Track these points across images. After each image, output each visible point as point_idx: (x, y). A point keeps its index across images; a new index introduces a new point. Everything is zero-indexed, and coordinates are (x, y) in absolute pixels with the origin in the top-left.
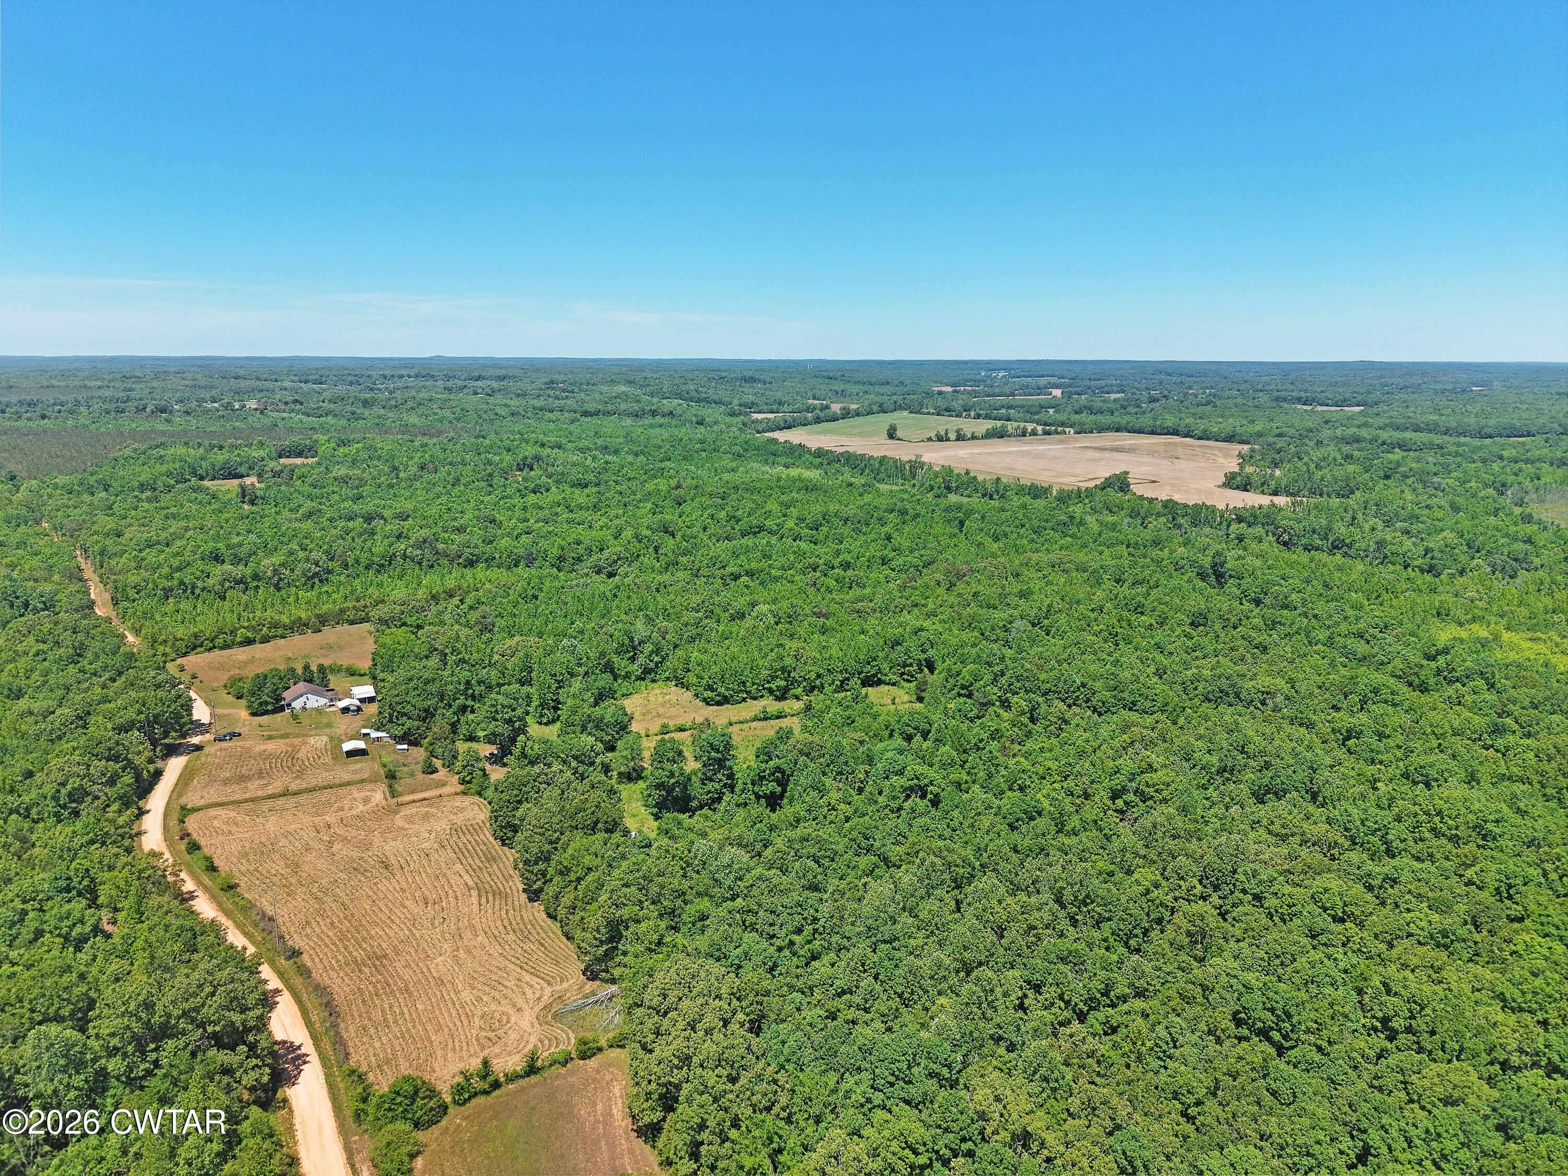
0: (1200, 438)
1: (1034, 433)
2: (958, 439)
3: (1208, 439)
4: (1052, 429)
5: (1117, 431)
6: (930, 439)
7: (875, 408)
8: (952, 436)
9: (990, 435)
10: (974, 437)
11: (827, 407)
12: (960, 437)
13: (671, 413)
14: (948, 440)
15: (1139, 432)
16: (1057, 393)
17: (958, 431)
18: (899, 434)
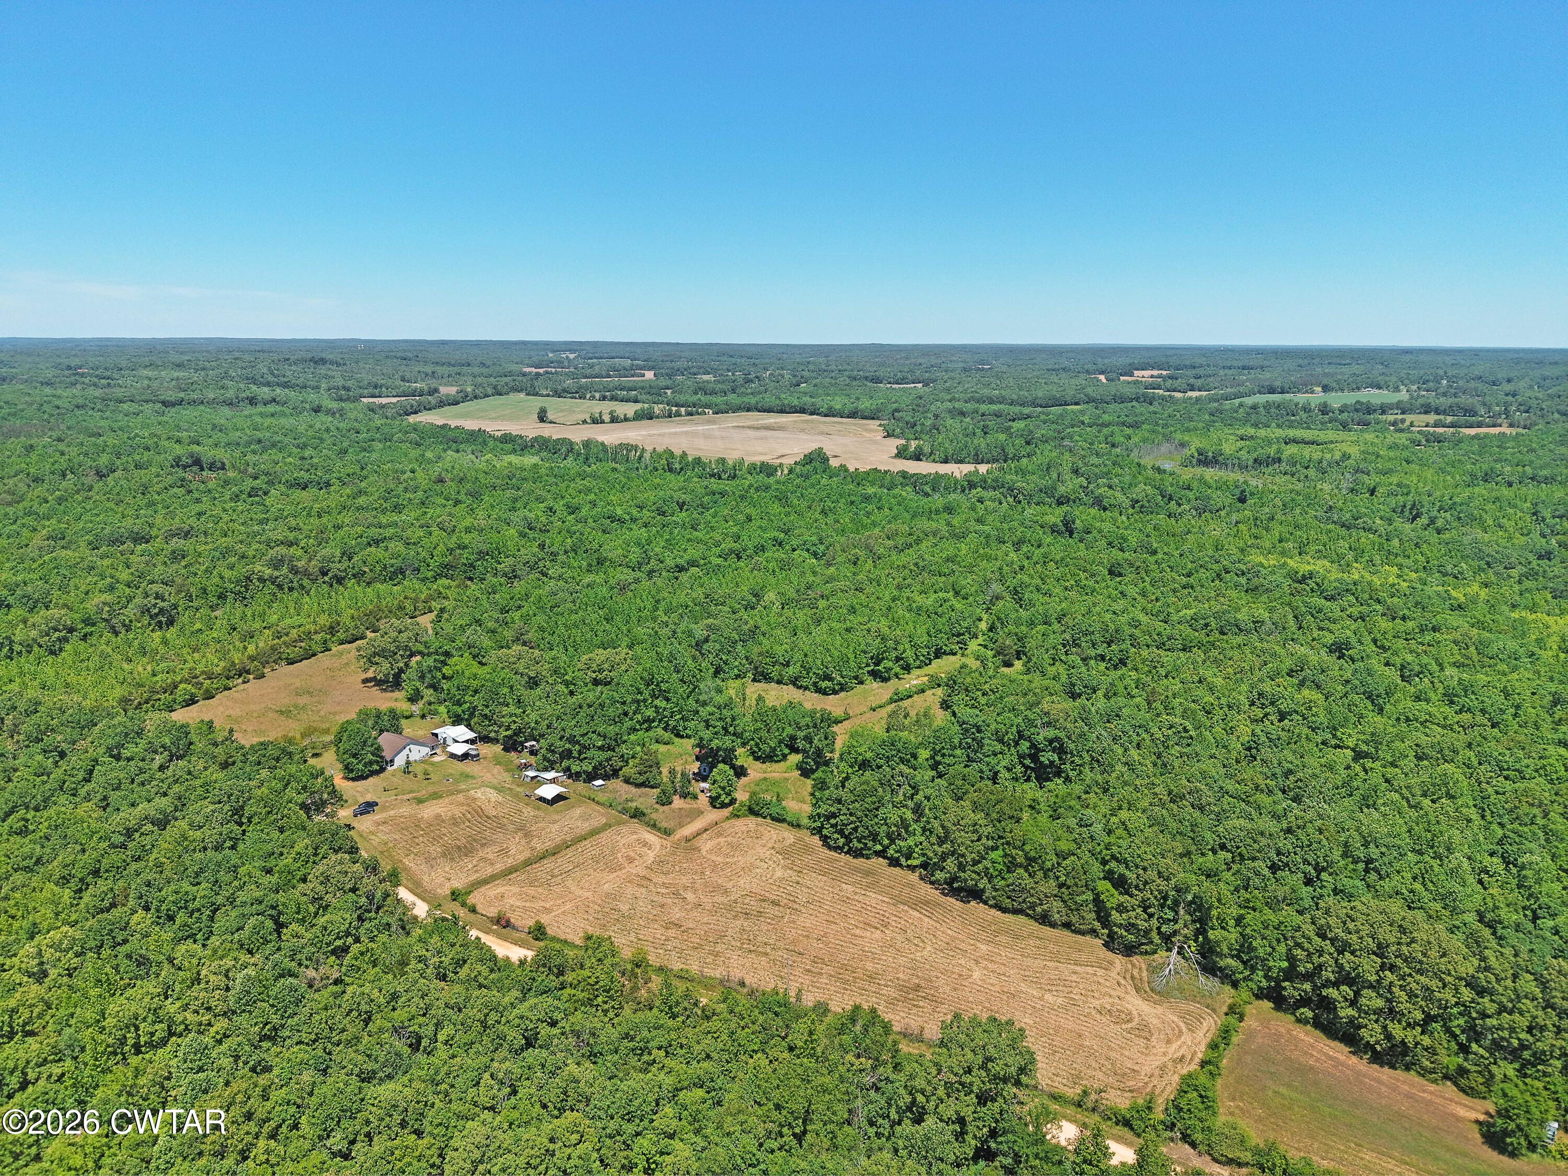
0: (826, 416)
1: (678, 414)
2: (612, 421)
3: (834, 416)
4: (694, 410)
5: (748, 410)
6: (585, 422)
7: (490, 391)
8: (607, 418)
9: (640, 416)
10: (626, 419)
11: (436, 390)
12: (614, 420)
13: (274, 400)
14: (603, 422)
15: (769, 412)
16: (649, 375)
17: (611, 413)
18: (550, 416)
